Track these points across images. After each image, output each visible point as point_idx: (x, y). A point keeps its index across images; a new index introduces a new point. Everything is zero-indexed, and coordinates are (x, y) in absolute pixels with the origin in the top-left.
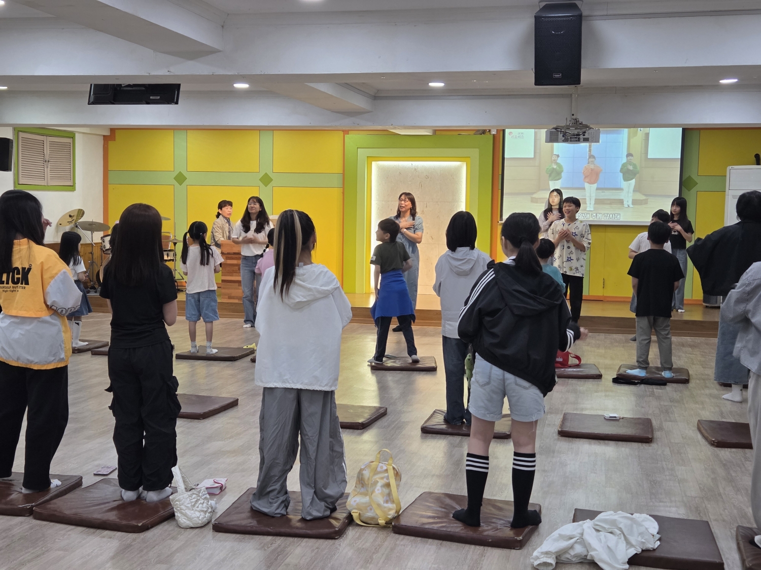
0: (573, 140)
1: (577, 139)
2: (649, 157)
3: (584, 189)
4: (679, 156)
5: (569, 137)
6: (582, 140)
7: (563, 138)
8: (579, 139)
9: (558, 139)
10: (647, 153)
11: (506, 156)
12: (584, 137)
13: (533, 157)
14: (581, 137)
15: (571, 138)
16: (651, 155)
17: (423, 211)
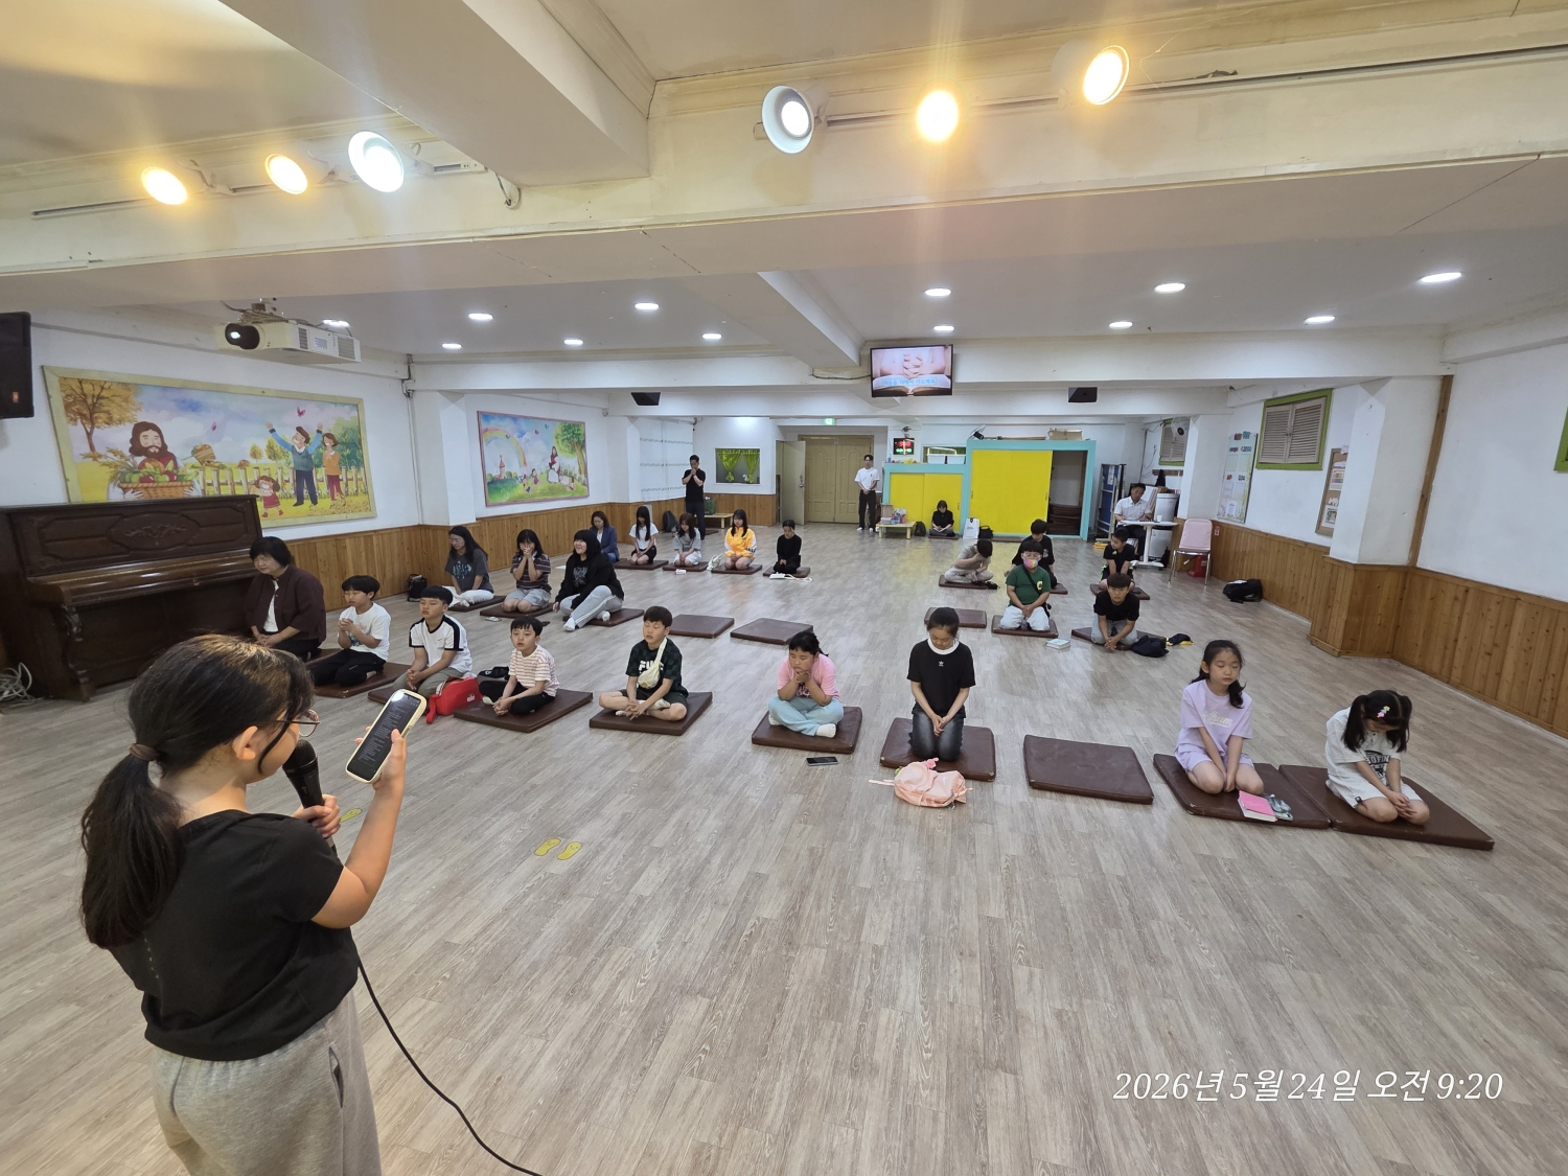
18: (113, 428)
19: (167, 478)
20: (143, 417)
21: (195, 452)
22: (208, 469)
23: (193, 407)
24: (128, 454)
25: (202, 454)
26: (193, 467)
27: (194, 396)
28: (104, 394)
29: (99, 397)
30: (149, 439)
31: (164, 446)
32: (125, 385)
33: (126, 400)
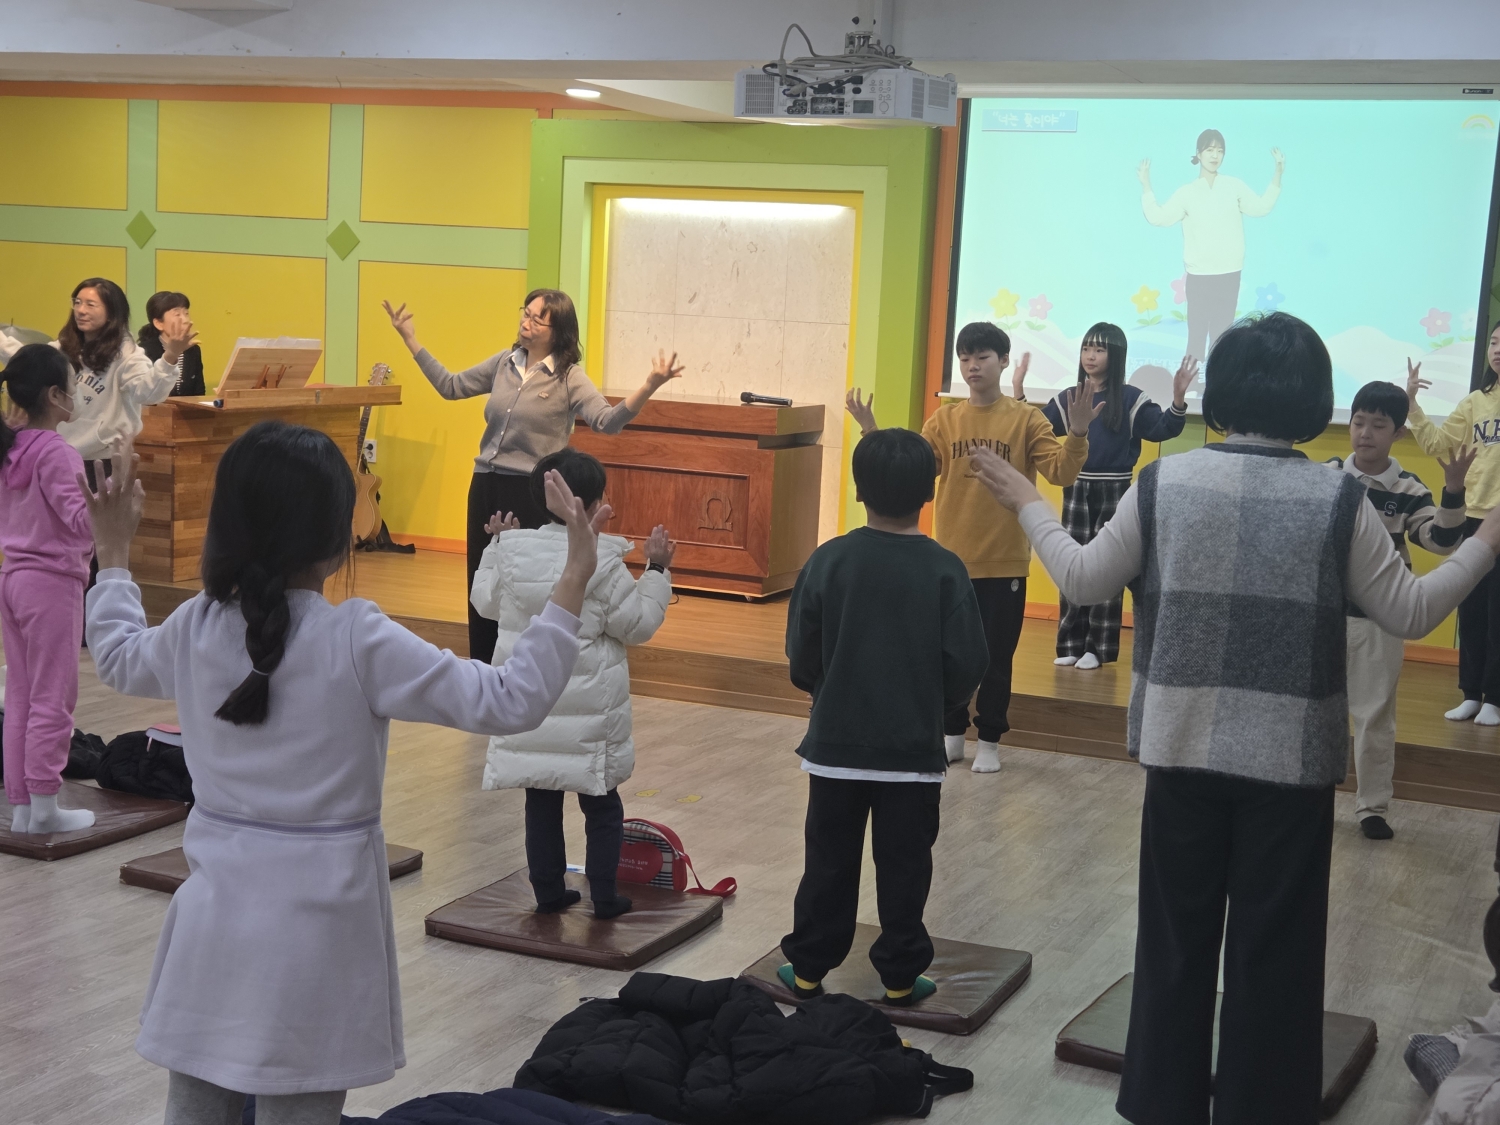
0: (821, 107)
1: (836, 105)
5: (808, 98)
6: (849, 109)
7: (790, 103)
8: (842, 104)
9: (771, 104)
12: (859, 97)
14: (848, 96)
15: (814, 100)
17: (739, 347)
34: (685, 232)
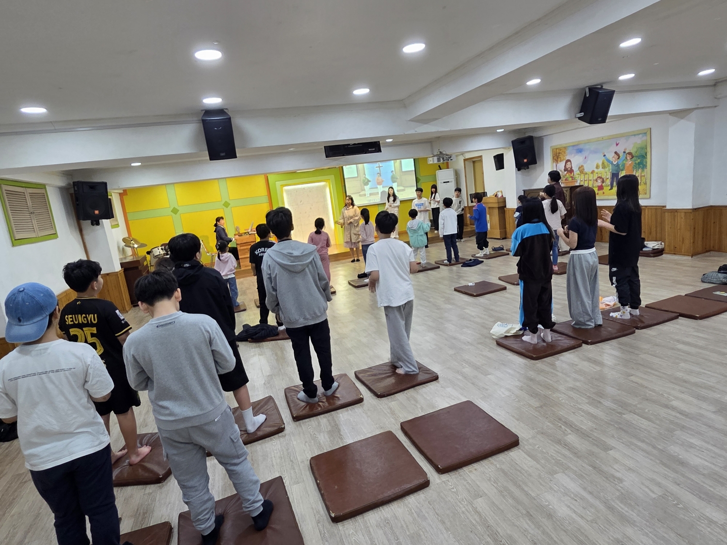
1: (448, 160)
2: (403, 170)
3: (377, 188)
4: (414, 169)
7: (443, 160)
10: (402, 169)
11: (345, 177)
13: (357, 176)
15: (446, 160)
16: (404, 170)
17: (311, 208)
18: (561, 163)
19: (571, 179)
20: (567, 158)
21: (579, 168)
22: (582, 175)
23: (580, 151)
24: (563, 171)
25: (581, 169)
26: (578, 174)
27: (581, 147)
28: (560, 152)
29: (559, 153)
30: (568, 166)
31: (572, 167)
32: (565, 148)
33: (565, 153)
34: (297, 190)
